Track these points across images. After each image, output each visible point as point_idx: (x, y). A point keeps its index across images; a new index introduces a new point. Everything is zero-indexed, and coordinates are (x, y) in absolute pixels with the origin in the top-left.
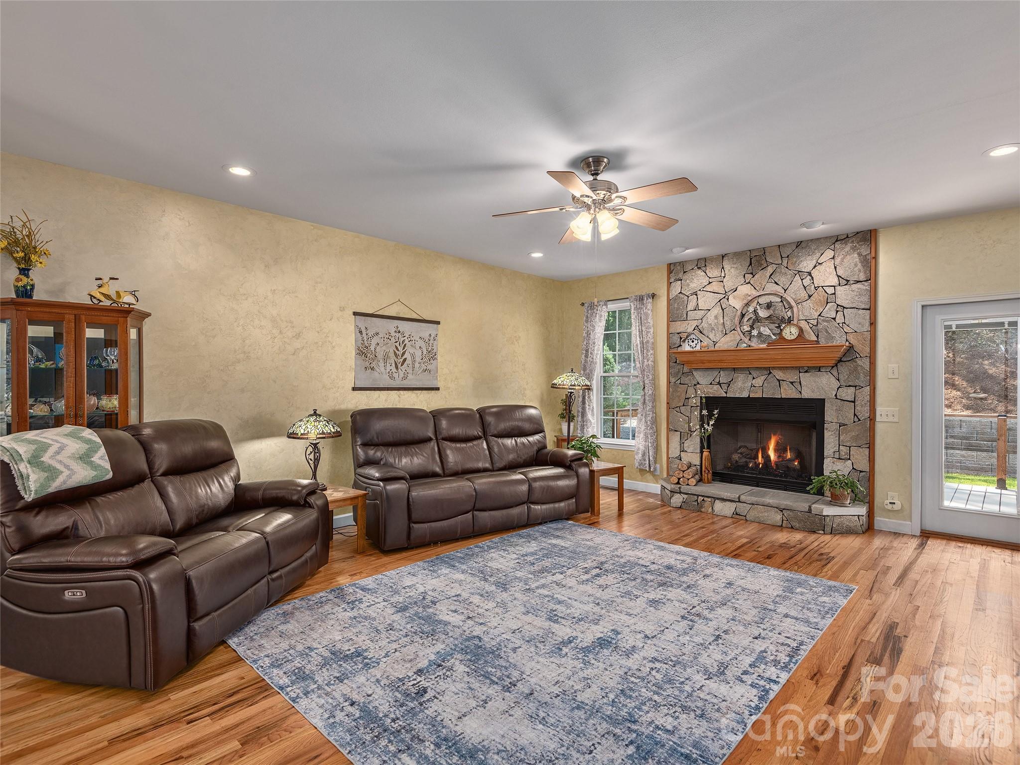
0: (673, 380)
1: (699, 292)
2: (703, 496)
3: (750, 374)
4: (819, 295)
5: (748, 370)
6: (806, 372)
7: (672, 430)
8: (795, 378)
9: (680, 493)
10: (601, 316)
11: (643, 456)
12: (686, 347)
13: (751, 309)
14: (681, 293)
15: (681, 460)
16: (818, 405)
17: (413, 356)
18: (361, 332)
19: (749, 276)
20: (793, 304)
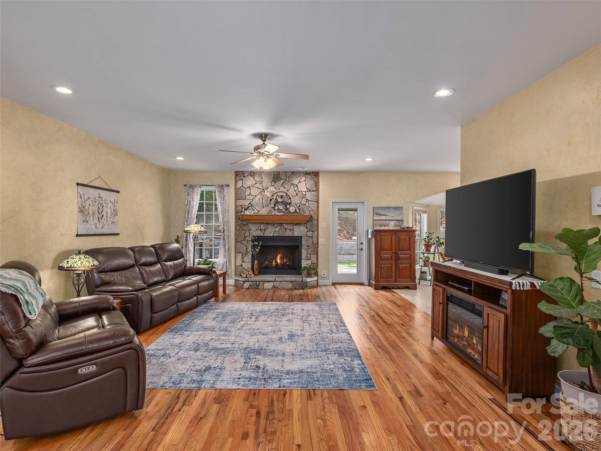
0: (238, 228)
1: (251, 187)
2: (259, 281)
3: (274, 226)
4: (300, 195)
5: (273, 224)
6: (296, 225)
7: (238, 252)
8: (291, 228)
9: (248, 281)
10: (198, 193)
11: (222, 267)
12: (247, 213)
13: (275, 197)
14: (242, 186)
15: (242, 266)
16: (299, 239)
17: (107, 213)
18: (81, 197)
19: (273, 183)
20: (291, 197)
